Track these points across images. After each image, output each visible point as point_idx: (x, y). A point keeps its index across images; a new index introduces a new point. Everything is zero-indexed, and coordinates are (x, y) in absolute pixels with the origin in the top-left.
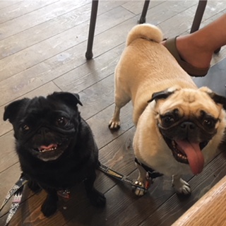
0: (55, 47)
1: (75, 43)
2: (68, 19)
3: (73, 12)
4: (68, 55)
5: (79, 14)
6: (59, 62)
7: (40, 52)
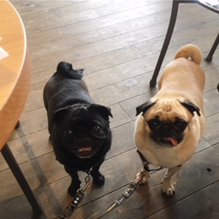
0: (124, 73)
1: (143, 72)
2: (139, 49)
3: (145, 43)
4: (136, 82)
5: (150, 46)
6: (127, 87)
7: (111, 75)
